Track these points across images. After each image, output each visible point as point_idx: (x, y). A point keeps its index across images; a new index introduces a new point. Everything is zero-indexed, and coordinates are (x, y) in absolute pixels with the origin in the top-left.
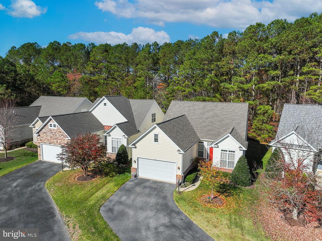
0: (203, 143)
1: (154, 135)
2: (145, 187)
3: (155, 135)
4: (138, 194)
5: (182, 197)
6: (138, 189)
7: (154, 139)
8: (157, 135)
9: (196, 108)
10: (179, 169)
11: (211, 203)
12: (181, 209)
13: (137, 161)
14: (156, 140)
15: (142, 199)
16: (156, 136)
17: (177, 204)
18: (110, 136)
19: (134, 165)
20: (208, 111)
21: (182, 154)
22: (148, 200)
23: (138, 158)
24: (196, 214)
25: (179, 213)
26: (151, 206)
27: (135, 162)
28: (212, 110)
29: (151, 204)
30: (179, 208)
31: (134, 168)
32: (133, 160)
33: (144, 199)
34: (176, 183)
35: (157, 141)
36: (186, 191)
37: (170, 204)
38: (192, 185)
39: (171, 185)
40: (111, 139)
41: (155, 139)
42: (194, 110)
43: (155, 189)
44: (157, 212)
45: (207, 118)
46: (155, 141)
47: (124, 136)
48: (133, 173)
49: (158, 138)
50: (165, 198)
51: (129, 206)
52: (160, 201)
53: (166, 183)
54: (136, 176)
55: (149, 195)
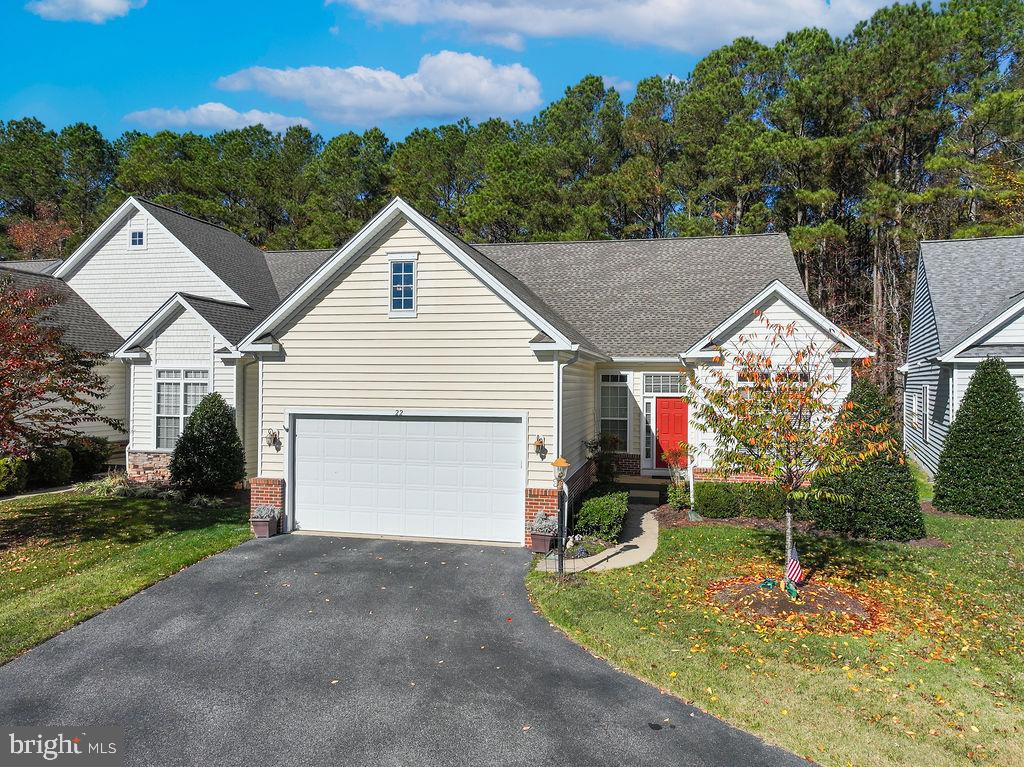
0: (624, 378)
1: (388, 268)
2: (337, 569)
3: (397, 267)
4: (289, 601)
5: (592, 601)
6: (286, 580)
7: (388, 293)
8: (409, 267)
10: (542, 450)
11: (797, 609)
12: (611, 663)
13: (285, 438)
14: (402, 299)
15: (312, 625)
16: (403, 273)
17: (575, 636)
18: (146, 361)
19: (269, 465)
20: (620, 267)
21: (556, 363)
22: (362, 626)
23: (294, 417)
24: (739, 677)
25: (608, 687)
26: (382, 662)
27: (275, 441)
28: (638, 263)
29: (383, 650)
30: (596, 654)
31: (269, 482)
32: (266, 434)
33: (331, 623)
34: (523, 545)
35: (409, 305)
36: (597, 569)
37: (524, 636)
38: (621, 546)
39: (495, 552)
40: (155, 374)
41: (396, 293)
42: (561, 266)
43: (402, 574)
44: (436, 693)
45: (625, 288)
46: (396, 305)
47: (225, 350)
48: (261, 508)
49: (414, 287)
50: (476, 609)
52: (451, 627)
53: (461, 548)
54: (278, 527)
55: (367, 602)
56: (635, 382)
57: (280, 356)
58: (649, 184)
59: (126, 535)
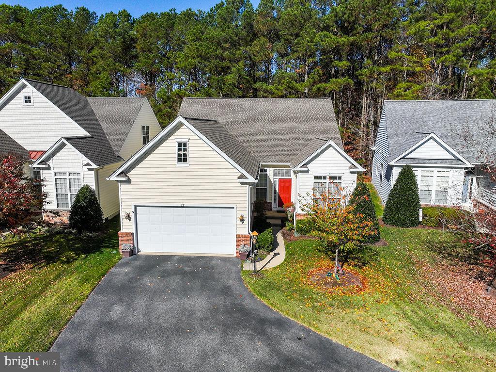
0: (265, 171)
1: (176, 145)
2: (165, 274)
3: (179, 144)
4: (154, 294)
5: (269, 286)
6: (149, 281)
7: (176, 155)
8: (185, 145)
9: (237, 109)
10: (242, 220)
11: (339, 285)
12: (280, 313)
13: (132, 216)
14: (182, 158)
15: (169, 304)
16: (182, 147)
17: (265, 302)
18: (49, 168)
19: (126, 226)
20: (262, 114)
21: (248, 186)
22: (188, 303)
23: (136, 207)
24: (323, 316)
25: (281, 323)
26: (202, 320)
27: (129, 217)
28: (269, 111)
29: (200, 314)
30: (274, 309)
31: (127, 234)
32: (124, 214)
33: (176, 303)
34: (235, 255)
35: (185, 160)
36: (267, 267)
37: (247, 303)
39: (225, 260)
41: (180, 155)
43: (193, 275)
44: (225, 333)
45: (264, 125)
46: (180, 160)
47: (88, 164)
48: (124, 246)
49: (187, 153)
50: (226, 291)
51: (140, 332)
52: (219, 300)
53: (211, 258)
54: (132, 252)
55: (185, 291)
56: (270, 172)
57: (129, 181)
58: (267, 53)
59: (64, 259)
